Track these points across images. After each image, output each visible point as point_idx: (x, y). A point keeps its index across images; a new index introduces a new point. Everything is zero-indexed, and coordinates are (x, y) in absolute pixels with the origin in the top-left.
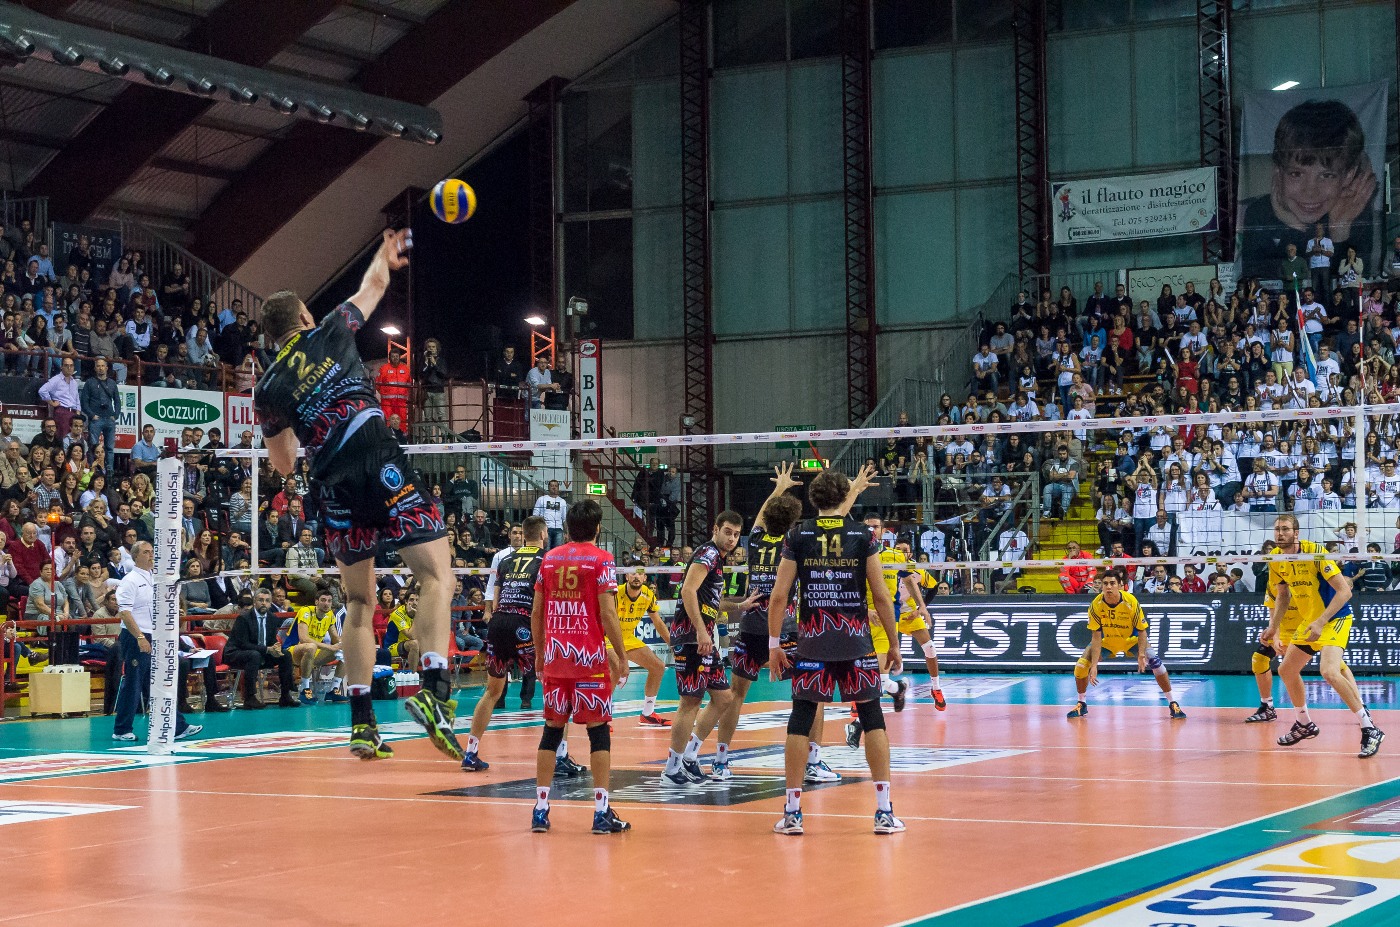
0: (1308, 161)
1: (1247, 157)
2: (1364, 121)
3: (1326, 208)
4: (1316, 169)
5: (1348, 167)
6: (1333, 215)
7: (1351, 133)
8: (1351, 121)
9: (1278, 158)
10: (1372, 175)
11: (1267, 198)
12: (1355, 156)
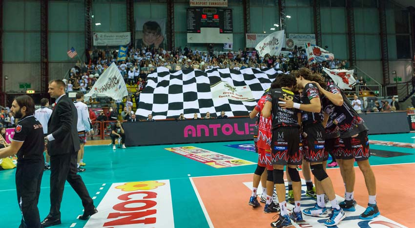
0: (150, 32)
1: (137, 31)
2: (161, 26)
3: (154, 42)
4: (151, 35)
5: (158, 34)
6: (155, 44)
7: (158, 28)
8: (159, 26)
9: (143, 32)
10: (163, 37)
11: (142, 39)
12: (159, 33)
